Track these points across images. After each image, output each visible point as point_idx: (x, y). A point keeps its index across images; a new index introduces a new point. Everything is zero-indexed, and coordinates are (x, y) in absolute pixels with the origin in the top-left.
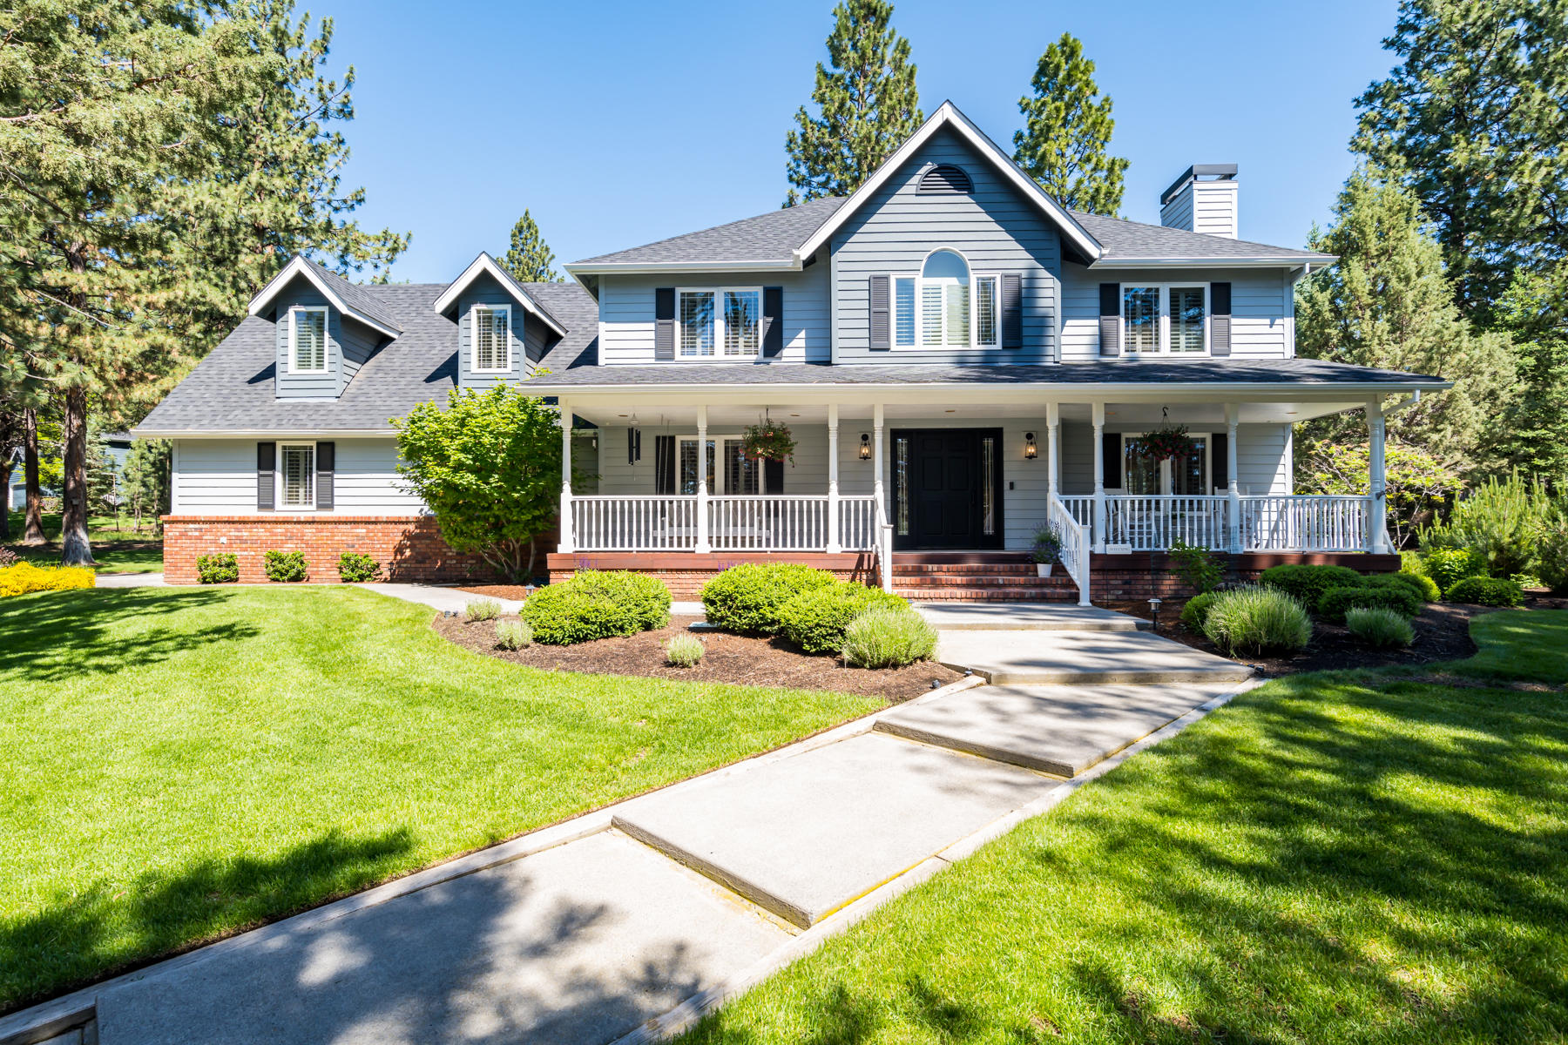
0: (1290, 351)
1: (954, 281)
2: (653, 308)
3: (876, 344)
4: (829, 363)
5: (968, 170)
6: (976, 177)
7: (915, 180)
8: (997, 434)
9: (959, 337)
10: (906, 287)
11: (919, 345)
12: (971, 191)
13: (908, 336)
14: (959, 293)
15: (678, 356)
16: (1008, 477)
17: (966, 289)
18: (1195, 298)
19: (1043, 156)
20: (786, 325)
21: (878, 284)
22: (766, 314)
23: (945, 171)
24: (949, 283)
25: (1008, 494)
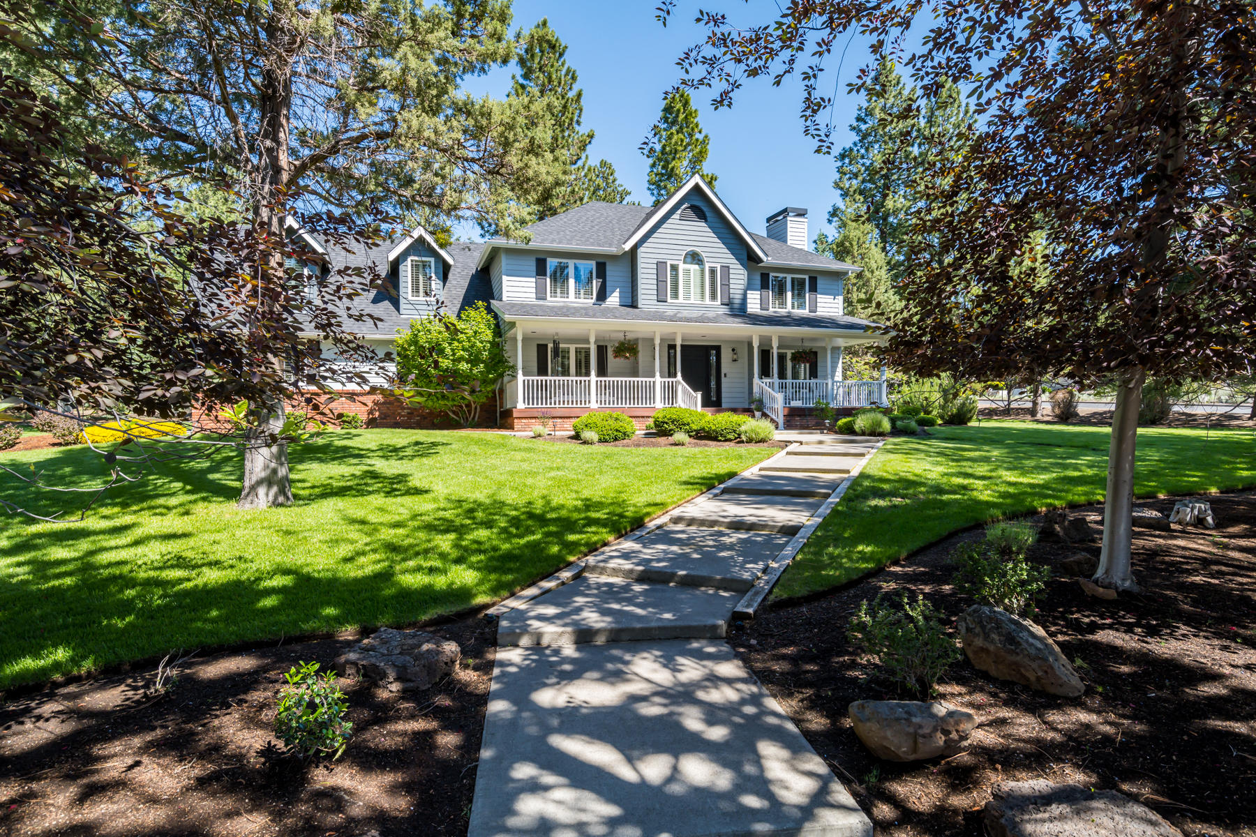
0: (841, 313)
1: (697, 267)
2: (534, 268)
3: (661, 298)
4: (636, 307)
5: (705, 209)
6: (709, 214)
7: (679, 212)
8: (718, 349)
9: (699, 296)
10: (674, 268)
11: (681, 300)
12: (706, 221)
13: (675, 295)
14: (699, 273)
15: (549, 298)
16: (723, 371)
17: (703, 271)
18: (802, 283)
19: (673, 169)
20: (608, 284)
21: (660, 265)
22: (598, 277)
23: (694, 208)
24: (694, 268)
25: (723, 379)
